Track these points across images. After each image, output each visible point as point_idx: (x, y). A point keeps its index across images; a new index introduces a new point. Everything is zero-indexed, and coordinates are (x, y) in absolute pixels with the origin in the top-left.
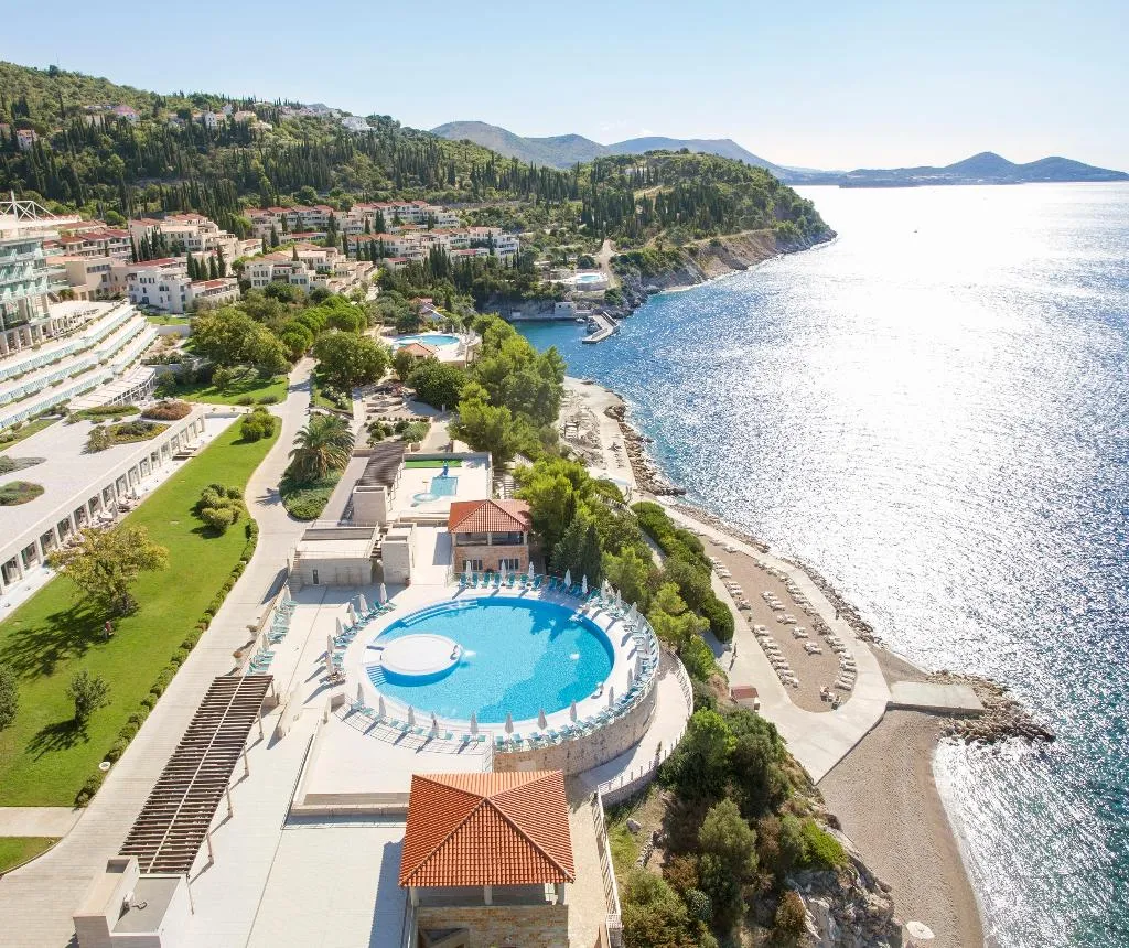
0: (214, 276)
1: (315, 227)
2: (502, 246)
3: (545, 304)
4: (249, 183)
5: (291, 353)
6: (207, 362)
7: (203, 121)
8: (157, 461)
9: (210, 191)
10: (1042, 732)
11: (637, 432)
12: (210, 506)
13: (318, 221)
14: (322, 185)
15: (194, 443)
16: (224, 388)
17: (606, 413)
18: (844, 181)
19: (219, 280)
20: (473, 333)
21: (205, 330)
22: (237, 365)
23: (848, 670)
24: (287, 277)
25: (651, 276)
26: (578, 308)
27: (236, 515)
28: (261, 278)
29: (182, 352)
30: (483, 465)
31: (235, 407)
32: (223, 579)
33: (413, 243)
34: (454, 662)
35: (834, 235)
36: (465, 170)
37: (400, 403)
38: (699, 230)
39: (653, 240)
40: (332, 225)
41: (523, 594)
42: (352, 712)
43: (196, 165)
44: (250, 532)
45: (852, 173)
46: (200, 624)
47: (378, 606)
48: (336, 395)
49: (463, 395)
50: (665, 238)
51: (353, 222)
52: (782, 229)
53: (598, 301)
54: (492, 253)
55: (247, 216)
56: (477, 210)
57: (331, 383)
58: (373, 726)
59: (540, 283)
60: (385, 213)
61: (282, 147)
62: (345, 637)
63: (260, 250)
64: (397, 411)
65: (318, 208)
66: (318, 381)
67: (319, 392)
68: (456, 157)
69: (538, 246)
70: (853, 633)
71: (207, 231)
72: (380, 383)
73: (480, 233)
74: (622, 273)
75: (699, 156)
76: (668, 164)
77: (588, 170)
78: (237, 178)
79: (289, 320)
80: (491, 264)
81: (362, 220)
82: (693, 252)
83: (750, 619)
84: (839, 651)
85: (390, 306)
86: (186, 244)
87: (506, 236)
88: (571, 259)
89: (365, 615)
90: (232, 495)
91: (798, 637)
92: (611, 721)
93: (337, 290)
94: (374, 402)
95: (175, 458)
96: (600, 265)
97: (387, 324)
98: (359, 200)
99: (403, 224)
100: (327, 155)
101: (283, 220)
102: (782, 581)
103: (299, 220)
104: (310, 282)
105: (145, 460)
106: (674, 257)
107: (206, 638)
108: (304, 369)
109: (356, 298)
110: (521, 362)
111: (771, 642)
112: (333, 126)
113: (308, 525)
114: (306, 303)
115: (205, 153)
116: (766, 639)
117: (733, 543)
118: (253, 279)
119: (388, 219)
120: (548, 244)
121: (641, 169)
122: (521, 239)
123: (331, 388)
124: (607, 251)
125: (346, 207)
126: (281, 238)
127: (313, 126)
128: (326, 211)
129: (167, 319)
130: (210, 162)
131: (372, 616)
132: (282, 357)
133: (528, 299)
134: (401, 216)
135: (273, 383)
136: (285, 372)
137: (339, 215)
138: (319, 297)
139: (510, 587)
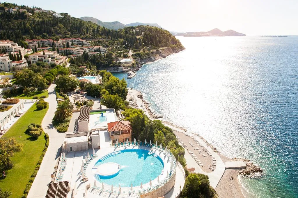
0: (18, 60)
1: (48, 46)
2: (103, 51)
3: (116, 68)
4: (26, 31)
5: (48, 82)
6: (20, 86)
7: (9, 11)
8: (9, 118)
9: (13, 34)
10: (260, 170)
11: (147, 102)
12: (32, 130)
13: (49, 44)
14: (50, 33)
15: (21, 111)
16: (27, 94)
17: (138, 97)
18: (185, 35)
19: (21, 61)
20: (100, 76)
21: (20, 75)
22: (31, 87)
23: (214, 160)
24: (42, 60)
25: (143, 59)
26: (125, 69)
27: (41, 132)
28: (34, 61)
29: (11, 84)
30: (112, 112)
31: (33, 100)
32: (41, 153)
33: (78, 51)
34: (119, 170)
35: (185, 49)
36: (91, 30)
37: (83, 96)
38: (155, 47)
39: (142, 49)
40: (53, 45)
41: (133, 148)
42: (93, 190)
43: (7, 25)
44: (46, 137)
45: (186, 33)
46: (36, 168)
47: (92, 156)
48: (64, 95)
49: (101, 93)
50: (145, 49)
51: (60, 44)
52: (173, 47)
53: (130, 67)
54: (100, 53)
55: (26, 42)
56: (95, 41)
57: (62, 91)
58: (101, 193)
59: (114, 62)
60: (69, 41)
61: (36, 21)
62: (84, 166)
63: (32, 52)
64: (82, 99)
65: (49, 40)
66: (57, 91)
67: (59, 94)
68: (87, 26)
69: (113, 51)
70: (213, 150)
71: (14, 46)
72: (76, 91)
73: (97, 47)
74: (135, 59)
75: (152, 27)
76: (144, 29)
77: (124, 30)
78: (22, 30)
79: (46, 72)
80: (100, 56)
81: (62, 44)
82: (152, 53)
83: (187, 150)
84: (211, 156)
85: (74, 69)
86: (7, 50)
87: (104, 48)
88: (122, 55)
89: (89, 159)
90: (38, 126)
91: (200, 153)
92: (168, 181)
93: (58, 64)
94: (75, 96)
95: (15, 117)
96: (129, 57)
97: (74, 74)
98: (61, 38)
99: (74, 45)
100: (50, 23)
101: (38, 43)
102: (193, 138)
103: (43, 43)
104: (50, 61)
105: (6, 118)
106: (148, 54)
107: (39, 173)
108: (52, 87)
109: (64, 66)
110: (116, 82)
111: (194, 155)
112: (51, 15)
113: (65, 134)
114: (49, 68)
115: (10, 21)
116: (193, 155)
117: (178, 130)
118: (31, 61)
119: (70, 44)
120: (115, 51)
121: (138, 30)
122: (108, 49)
123: (62, 93)
124: (131, 53)
125: (57, 40)
126: (38, 49)
127: (44, 15)
128: (51, 41)
129: (4, 73)
130: (12, 24)
131: (91, 159)
132: (46, 84)
133: (111, 66)
134: (74, 42)
135: (43, 92)
136: (46, 89)
137: (55, 42)
138: (53, 66)
139: (129, 146)
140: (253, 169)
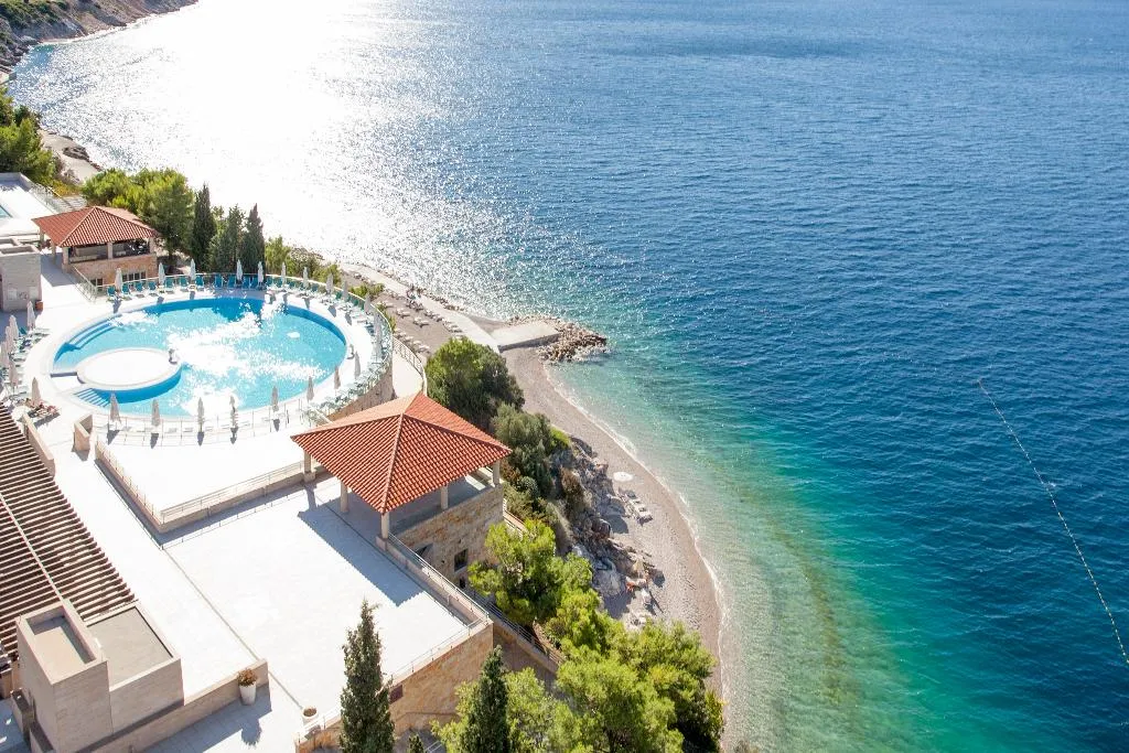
17: (66, 154)
41: (191, 295)
42: (112, 434)
47: (24, 334)
58: (155, 438)
82: (64, 7)
84: (439, 319)
91: (403, 317)
106: (46, 10)
131: (27, 345)
139: (172, 292)
140: (578, 339)
